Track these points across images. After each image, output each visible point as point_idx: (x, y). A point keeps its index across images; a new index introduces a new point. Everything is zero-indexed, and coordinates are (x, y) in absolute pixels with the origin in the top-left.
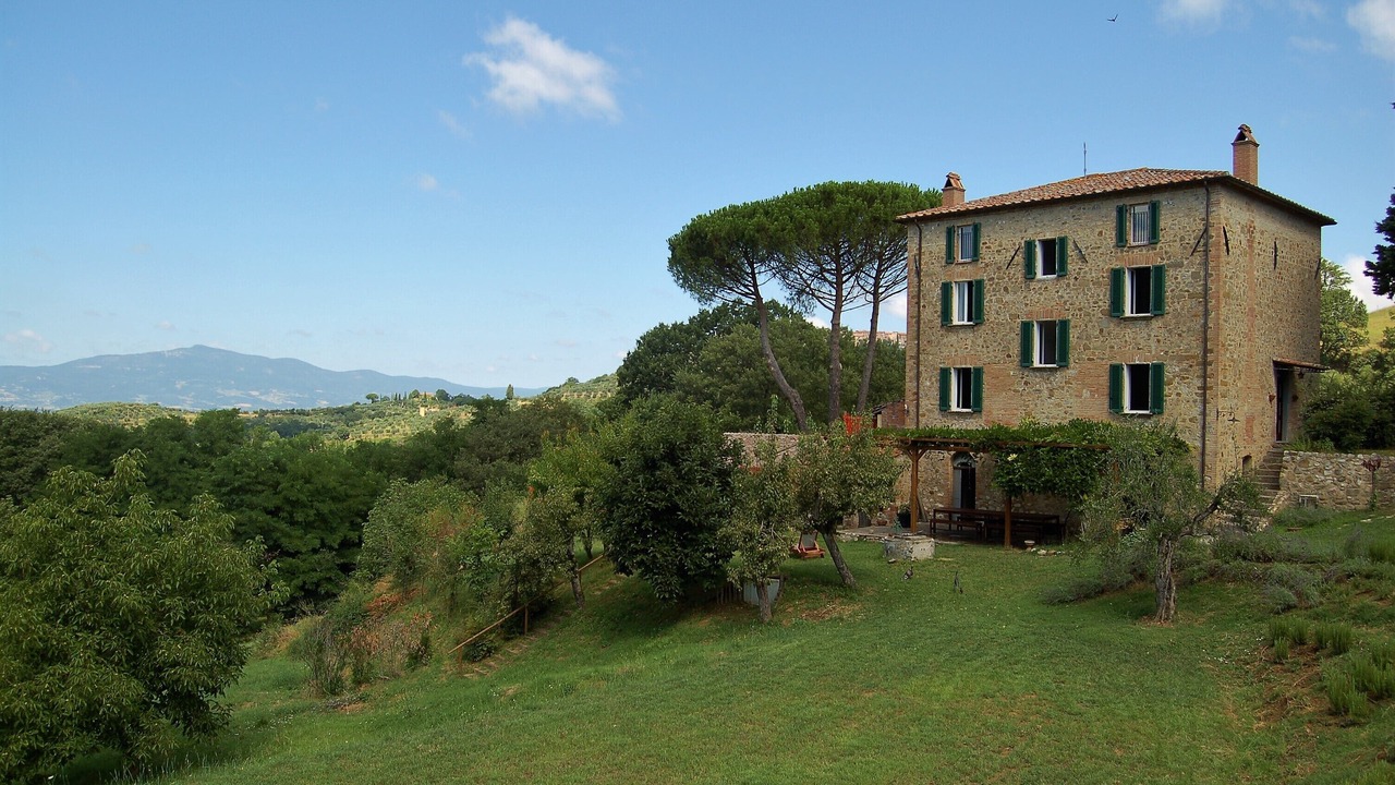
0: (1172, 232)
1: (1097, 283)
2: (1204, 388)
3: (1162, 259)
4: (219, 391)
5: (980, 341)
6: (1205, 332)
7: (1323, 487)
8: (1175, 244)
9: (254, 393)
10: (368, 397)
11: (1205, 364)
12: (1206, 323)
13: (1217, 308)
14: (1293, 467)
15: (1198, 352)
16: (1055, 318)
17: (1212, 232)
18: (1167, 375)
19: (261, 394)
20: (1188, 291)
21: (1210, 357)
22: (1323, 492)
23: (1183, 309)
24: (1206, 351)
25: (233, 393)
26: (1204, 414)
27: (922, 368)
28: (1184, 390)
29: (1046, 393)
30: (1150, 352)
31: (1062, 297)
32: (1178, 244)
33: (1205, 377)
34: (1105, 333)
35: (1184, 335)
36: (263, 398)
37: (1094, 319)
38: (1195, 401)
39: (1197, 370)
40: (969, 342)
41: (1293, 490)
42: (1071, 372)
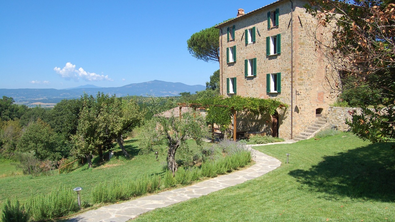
0: (282, 20)
1: (263, 43)
2: (292, 82)
3: (280, 31)
4: (161, 92)
5: (236, 68)
6: (292, 59)
7: (340, 121)
8: (283, 25)
9: (170, 92)
10: (196, 92)
11: (292, 72)
12: (292, 56)
13: (296, 49)
14: (331, 113)
15: (290, 67)
16: (253, 58)
17: (293, 19)
18: (282, 77)
19: (172, 92)
20: (287, 43)
21: (294, 69)
22: (340, 123)
23: (286, 51)
24: (292, 67)
25: (165, 92)
26: (292, 92)
27: (223, 79)
28: (287, 83)
29: (251, 86)
30: (277, 68)
31: (255, 50)
32: (284, 25)
33: (292, 77)
34: (265, 63)
35: (286, 61)
36: (172, 93)
37: (263, 57)
38: (290, 87)
39: (290, 74)
40: (233, 69)
41: (331, 123)
42: (257, 78)
